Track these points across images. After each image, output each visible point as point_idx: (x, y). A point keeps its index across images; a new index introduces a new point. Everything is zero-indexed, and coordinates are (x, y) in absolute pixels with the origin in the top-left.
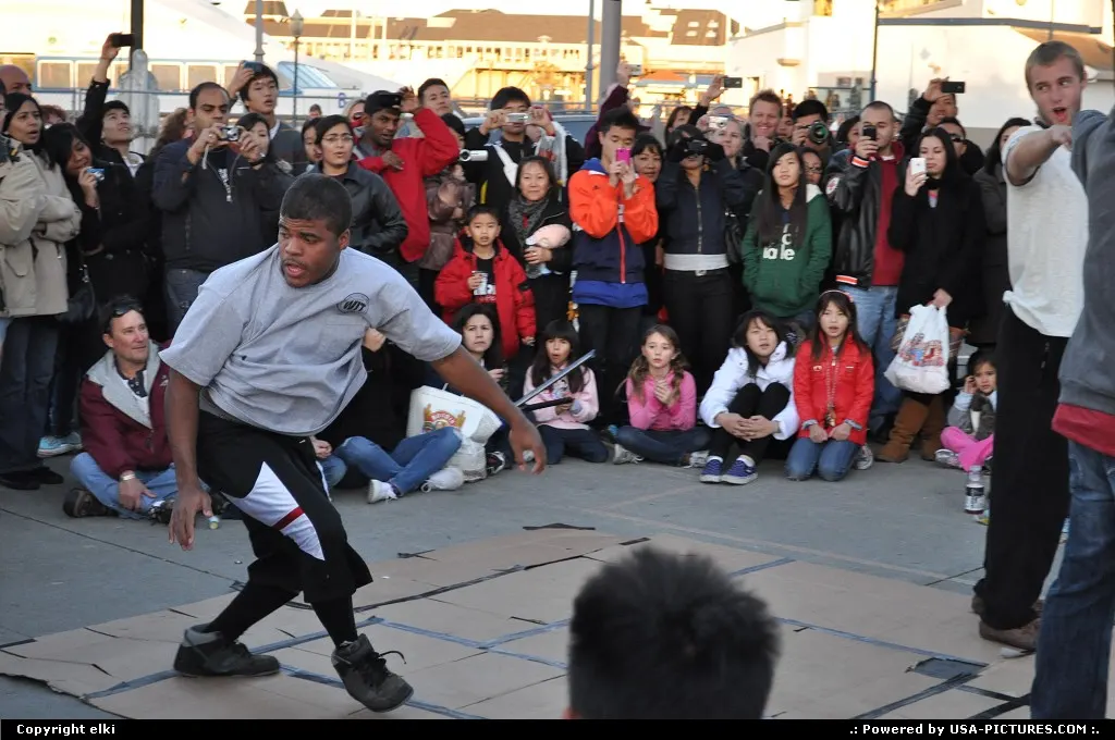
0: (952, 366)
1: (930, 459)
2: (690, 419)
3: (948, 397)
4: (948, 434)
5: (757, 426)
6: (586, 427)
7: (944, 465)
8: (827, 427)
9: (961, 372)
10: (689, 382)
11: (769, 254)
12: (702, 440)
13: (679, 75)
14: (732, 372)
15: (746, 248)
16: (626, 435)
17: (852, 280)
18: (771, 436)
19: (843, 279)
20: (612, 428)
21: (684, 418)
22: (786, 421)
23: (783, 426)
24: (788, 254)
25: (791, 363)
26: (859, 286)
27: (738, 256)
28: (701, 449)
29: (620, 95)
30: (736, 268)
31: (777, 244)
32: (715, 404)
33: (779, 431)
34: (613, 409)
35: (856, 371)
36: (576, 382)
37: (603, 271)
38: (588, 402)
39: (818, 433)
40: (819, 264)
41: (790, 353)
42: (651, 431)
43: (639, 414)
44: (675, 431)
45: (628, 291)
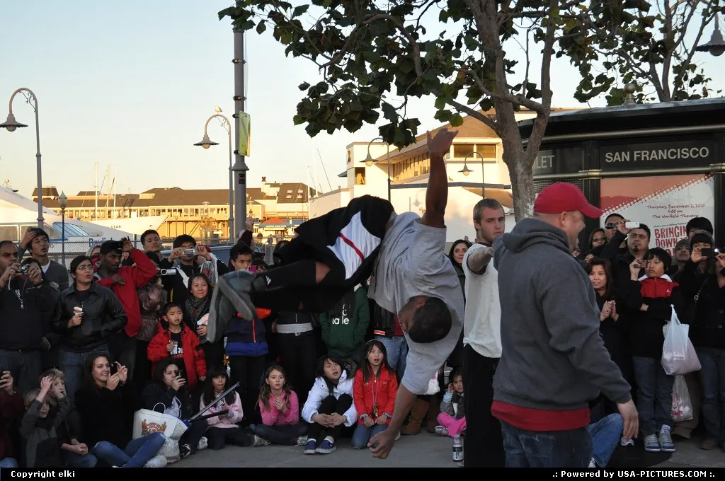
0: (441, 379)
1: (432, 432)
2: (296, 418)
3: (440, 395)
4: (442, 417)
5: (335, 419)
6: (236, 426)
7: (440, 435)
8: (374, 417)
9: (446, 381)
10: (294, 397)
11: (336, 321)
12: (304, 429)
14: (318, 391)
15: (322, 318)
16: (260, 430)
17: (383, 333)
18: (343, 424)
19: (378, 332)
20: (252, 426)
21: (292, 417)
22: (351, 414)
23: (349, 419)
24: (346, 321)
25: (351, 383)
26: (386, 336)
27: (318, 323)
28: (303, 435)
29: (248, 235)
30: (317, 330)
31: (339, 316)
32: (310, 409)
33: (347, 422)
35: (388, 384)
36: (230, 400)
37: (245, 337)
38: (237, 410)
39: (369, 421)
40: (363, 326)
41: (349, 377)
42: (275, 426)
43: (267, 417)
44: (288, 426)
45: (257, 346)
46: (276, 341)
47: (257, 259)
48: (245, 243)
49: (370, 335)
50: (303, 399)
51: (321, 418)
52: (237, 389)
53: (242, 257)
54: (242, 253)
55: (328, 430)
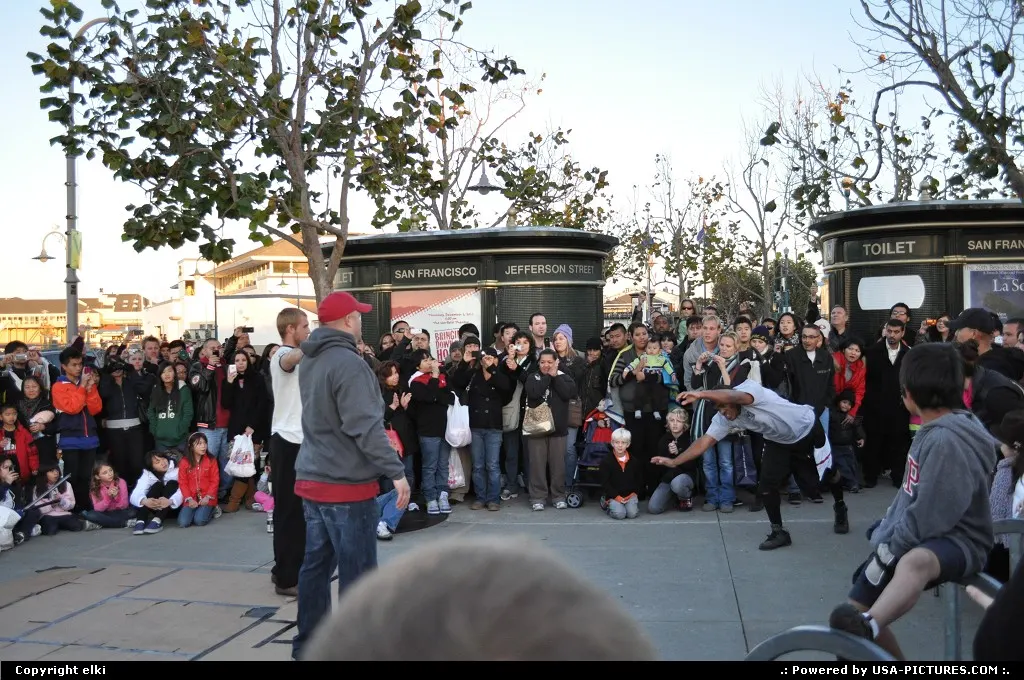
0: (257, 463)
1: (250, 509)
2: (126, 502)
3: (257, 477)
4: (258, 495)
5: (163, 503)
6: (69, 513)
7: (257, 511)
8: (198, 500)
9: (262, 464)
10: (122, 483)
11: (162, 416)
12: (132, 514)
13: (120, 326)
14: (146, 480)
15: (150, 414)
16: (91, 515)
17: (206, 426)
18: (169, 507)
19: (200, 425)
20: (84, 512)
21: (122, 504)
22: (177, 498)
23: (175, 502)
24: (171, 415)
25: (177, 470)
26: (209, 428)
27: (145, 417)
28: (133, 518)
29: (79, 342)
30: (145, 425)
31: (165, 411)
32: (139, 496)
33: (173, 504)
34: (83, 502)
35: (210, 471)
36: (62, 489)
37: (76, 432)
38: (69, 498)
39: (193, 503)
40: (187, 420)
41: (176, 466)
42: (106, 512)
43: (99, 505)
44: (118, 511)
45: (89, 441)
46: (105, 435)
47: (88, 362)
48: (76, 349)
49: (193, 428)
50: (131, 486)
51: (150, 502)
52: (68, 480)
53: (73, 361)
54: (74, 357)
55: (155, 513)
